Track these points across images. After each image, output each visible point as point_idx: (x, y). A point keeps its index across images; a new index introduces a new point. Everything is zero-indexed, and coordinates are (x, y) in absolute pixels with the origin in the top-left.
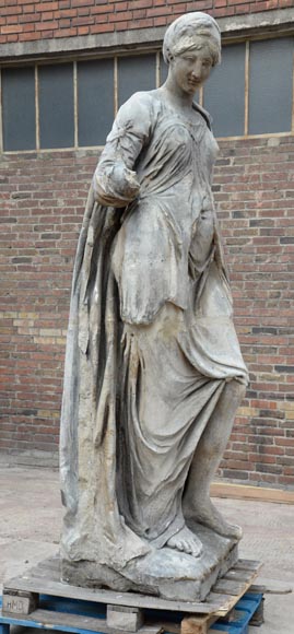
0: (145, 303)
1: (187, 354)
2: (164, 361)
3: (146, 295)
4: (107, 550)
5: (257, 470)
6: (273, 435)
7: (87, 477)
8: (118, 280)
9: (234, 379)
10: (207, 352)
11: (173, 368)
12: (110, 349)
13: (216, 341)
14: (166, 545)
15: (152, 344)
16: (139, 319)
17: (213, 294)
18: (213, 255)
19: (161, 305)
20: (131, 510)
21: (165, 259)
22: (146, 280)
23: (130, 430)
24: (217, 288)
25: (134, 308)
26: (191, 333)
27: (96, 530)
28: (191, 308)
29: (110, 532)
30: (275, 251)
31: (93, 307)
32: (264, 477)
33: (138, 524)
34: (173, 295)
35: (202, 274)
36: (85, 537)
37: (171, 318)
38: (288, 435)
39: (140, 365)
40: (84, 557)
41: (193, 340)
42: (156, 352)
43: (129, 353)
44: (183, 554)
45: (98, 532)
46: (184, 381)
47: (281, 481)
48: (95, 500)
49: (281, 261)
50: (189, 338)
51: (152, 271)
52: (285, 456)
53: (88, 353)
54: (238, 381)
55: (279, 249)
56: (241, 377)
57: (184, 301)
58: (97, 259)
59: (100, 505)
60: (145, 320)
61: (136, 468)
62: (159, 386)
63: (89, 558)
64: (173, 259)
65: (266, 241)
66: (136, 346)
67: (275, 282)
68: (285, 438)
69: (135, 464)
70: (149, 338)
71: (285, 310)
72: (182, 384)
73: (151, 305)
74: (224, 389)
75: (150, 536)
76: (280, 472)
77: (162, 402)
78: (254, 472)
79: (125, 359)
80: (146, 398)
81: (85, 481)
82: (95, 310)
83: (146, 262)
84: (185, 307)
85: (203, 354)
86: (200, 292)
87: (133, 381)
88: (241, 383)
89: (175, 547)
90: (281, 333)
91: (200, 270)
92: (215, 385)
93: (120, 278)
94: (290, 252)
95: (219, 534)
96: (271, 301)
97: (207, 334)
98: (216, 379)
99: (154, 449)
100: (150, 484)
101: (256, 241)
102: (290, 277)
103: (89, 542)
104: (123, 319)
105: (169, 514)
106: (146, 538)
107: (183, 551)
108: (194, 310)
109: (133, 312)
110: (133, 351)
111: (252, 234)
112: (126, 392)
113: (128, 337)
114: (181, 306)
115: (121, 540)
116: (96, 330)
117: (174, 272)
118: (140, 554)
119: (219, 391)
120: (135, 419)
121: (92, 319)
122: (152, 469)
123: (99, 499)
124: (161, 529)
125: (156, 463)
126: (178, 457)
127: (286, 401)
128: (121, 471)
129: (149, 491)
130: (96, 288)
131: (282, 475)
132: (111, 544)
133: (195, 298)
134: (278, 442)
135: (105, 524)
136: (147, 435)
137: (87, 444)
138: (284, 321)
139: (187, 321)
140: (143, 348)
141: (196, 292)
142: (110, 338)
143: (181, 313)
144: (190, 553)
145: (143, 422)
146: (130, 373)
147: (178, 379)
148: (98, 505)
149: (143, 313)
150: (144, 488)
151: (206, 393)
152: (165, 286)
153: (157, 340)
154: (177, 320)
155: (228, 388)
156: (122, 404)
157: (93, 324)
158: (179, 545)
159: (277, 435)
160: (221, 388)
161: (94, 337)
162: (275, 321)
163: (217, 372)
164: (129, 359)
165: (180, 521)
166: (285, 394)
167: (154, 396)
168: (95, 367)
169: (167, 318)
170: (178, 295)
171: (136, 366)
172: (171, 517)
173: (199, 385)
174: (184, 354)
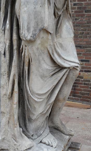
0: (32, 29)
1: (52, 56)
2: (41, 59)
3: (32, 25)
4: (13, 145)
5: (73, 96)
6: (79, 84)
7: (5, 111)
8: (18, 18)
9: (74, 68)
10: (62, 55)
11: (45, 63)
12: (15, 52)
13: (66, 50)
14: (41, 142)
15: (35, 51)
16: (29, 38)
17: (65, 26)
18: (65, 6)
19: (40, 30)
20: (25, 126)
21: (42, 6)
22: (32, 17)
23: (25, 90)
24: (67, 24)
25: (26, 31)
26: (54, 45)
27: (9, 135)
28: (55, 33)
29: (15, 137)
30: (83, 16)
31: (6, 31)
32: (75, 98)
33: (28, 132)
34: (46, 25)
35: (60, 16)
36: (4, 139)
37: (45, 37)
38: (84, 84)
39: (29, 61)
40: (3, 148)
41: (55, 49)
42: (37, 54)
43: (25, 55)
44: (49, 146)
45: (9, 137)
46: (50, 68)
47: (81, 100)
48: (9, 122)
49: (85, 20)
50: (53, 48)
51: (36, 12)
52: (83, 92)
53: (4, 54)
54: (76, 69)
55: (84, 15)
56: (77, 67)
57: (51, 29)
58: (8, 7)
59: (11, 125)
60: (32, 39)
61: (28, 107)
62: (39, 71)
63: (5, 148)
64: (46, 5)
65: (79, 12)
66: (28, 51)
67: (82, 28)
68: (83, 85)
69: (27, 105)
70: (34, 47)
71: (85, 39)
72: (49, 70)
73: (35, 30)
74: (69, 72)
75: (33, 138)
76: (80, 97)
77: (40, 78)
78: (71, 97)
79: (23, 58)
80: (32, 76)
81: (4, 113)
82: (7, 33)
83: (32, 7)
84: (52, 32)
85: (59, 56)
86: (59, 25)
87: (26, 68)
88: (77, 70)
89: (45, 143)
90: (84, 47)
91: (60, 13)
92: (65, 70)
93: (19, 16)
94: (88, 16)
95: (64, 134)
96: (80, 35)
97: (61, 46)
98: (65, 68)
99: (36, 100)
100: (34, 115)
101: (76, 12)
102: (88, 26)
103: (6, 141)
104: (21, 38)
105: (42, 127)
106: (32, 139)
107: (48, 145)
108: (56, 34)
109: (26, 34)
110: (26, 54)
111: (74, 9)
112: (23, 73)
113: (24, 47)
114: (50, 31)
115: (20, 141)
116: (8, 43)
117: (47, 13)
118: (29, 147)
119: (67, 73)
120: (27, 86)
121: (6, 37)
122: (35, 108)
123: (10, 122)
124: (39, 134)
125: (36, 106)
126: (47, 103)
127: (84, 72)
128: (21, 108)
129: (34, 117)
130: (8, 22)
131: (81, 98)
132: (15, 143)
133: (56, 28)
134: (81, 87)
135: (13, 134)
136: (33, 93)
137: (5, 96)
138: (85, 43)
139: (53, 39)
140: (31, 52)
141: (57, 25)
142: (15, 47)
143: (50, 35)
144: (52, 146)
145: (31, 87)
146: (25, 64)
147: (48, 67)
148: (10, 124)
149: (31, 34)
150: (31, 116)
151: (61, 74)
152: (42, 21)
153: (38, 49)
154: (48, 39)
155: (71, 72)
156: (21, 78)
157: (6, 40)
158: (47, 142)
159: (80, 84)
160: (68, 72)
161: (7, 47)
162: (81, 43)
163: (66, 65)
164: (24, 58)
165: (48, 130)
166: (84, 70)
167: (36, 75)
168: (8, 61)
169: (43, 38)
170: (48, 26)
171: (28, 61)
172: (44, 129)
173: (57, 70)
174: (50, 56)
